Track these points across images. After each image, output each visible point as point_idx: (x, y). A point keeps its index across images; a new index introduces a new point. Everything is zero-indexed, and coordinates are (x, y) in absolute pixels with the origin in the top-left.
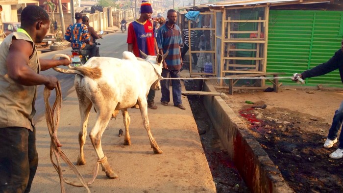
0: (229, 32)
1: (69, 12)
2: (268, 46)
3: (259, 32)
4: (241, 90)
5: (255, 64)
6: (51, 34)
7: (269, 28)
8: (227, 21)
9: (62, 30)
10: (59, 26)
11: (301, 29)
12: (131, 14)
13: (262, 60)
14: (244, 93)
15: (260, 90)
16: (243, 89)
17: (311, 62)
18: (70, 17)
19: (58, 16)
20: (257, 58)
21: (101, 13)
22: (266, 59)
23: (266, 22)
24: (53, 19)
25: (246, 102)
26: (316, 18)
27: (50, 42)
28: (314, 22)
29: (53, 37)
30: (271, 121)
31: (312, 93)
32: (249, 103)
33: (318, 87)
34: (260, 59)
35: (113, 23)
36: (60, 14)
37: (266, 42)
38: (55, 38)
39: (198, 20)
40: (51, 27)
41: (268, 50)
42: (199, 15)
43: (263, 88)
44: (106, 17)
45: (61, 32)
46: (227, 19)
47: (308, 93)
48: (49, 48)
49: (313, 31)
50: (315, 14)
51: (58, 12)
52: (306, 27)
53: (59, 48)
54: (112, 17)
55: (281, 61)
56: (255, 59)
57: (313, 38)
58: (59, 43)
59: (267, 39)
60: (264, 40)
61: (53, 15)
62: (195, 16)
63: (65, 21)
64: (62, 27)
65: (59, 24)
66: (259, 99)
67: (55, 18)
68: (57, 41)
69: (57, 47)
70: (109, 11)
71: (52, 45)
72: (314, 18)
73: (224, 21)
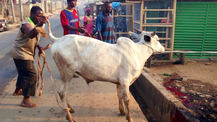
0: (146, 18)
1: (18, 3)
2: (175, 29)
3: (168, 18)
4: (155, 63)
5: (165, 43)
6: (4, 19)
7: (176, 15)
8: (144, 10)
9: (13, 16)
10: (10, 13)
11: (199, 16)
12: (60, 5)
13: (170, 40)
14: (158, 65)
15: (170, 62)
16: (157, 62)
17: (205, 40)
18: (18, 6)
19: (10, 6)
20: (166, 39)
21: (40, 4)
22: (173, 38)
23: (174, 11)
24: (5, 8)
25: (165, 75)
26: (210, 8)
27: (3, 25)
28: (208, 11)
29: (6, 21)
30: (195, 94)
31: (210, 65)
32: (167, 75)
33: (210, 59)
34: (169, 39)
35: (49, 10)
36: (11, 4)
37: (174, 26)
38: (7, 21)
39: (120, 9)
40: (4, 14)
41: (175, 32)
42: (121, 5)
43: (171, 61)
44: (43, 7)
45: (12, 17)
46: (144, 9)
47: (207, 65)
48: (3, 29)
49: (207, 17)
50: (209, 5)
51: (10, 3)
52: (202, 14)
53: (11, 29)
54: (48, 7)
55: (183, 40)
56: (165, 39)
57: (207, 23)
58: (10, 25)
59: (174, 24)
60: (172, 25)
61: (6, 5)
62: (118, 6)
63: (14, 9)
64: (12, 14)
65: (10, 11)
66: (172, 71)
67: (7, 7)
68: (9, 24)
69: (9, 28)
70: (45, 2)
71: (5, 27)
72: (208, 8)
73: (142, 10)
